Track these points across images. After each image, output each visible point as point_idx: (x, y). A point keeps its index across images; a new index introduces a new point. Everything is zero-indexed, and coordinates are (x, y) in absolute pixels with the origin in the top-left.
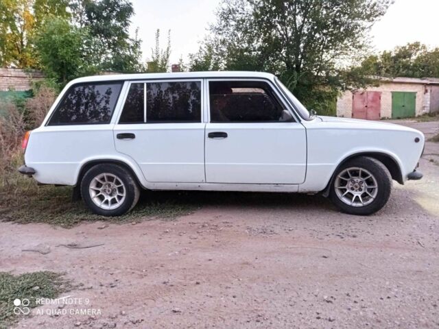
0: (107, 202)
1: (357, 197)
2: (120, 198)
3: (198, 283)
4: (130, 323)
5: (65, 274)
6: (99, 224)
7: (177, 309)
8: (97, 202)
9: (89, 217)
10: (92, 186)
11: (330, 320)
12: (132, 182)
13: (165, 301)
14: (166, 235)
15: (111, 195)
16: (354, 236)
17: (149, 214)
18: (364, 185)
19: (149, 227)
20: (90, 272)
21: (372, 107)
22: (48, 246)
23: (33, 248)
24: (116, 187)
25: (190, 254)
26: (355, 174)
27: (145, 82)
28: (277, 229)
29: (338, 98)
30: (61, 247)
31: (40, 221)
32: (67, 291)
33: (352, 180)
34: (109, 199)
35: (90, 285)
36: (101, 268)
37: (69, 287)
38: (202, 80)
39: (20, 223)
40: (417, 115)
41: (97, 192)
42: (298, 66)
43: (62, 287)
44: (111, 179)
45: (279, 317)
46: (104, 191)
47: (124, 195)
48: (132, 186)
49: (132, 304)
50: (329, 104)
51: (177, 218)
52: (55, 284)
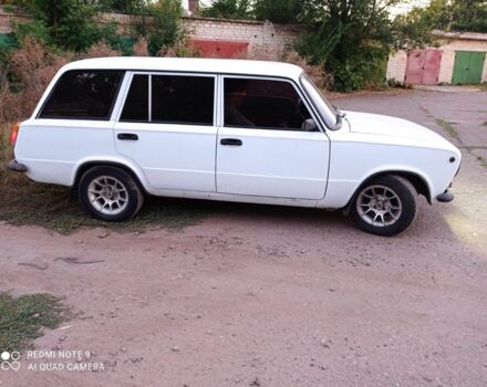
0: (107, 206)
1: (379, 217)
2: (122, 203)
3: (199, 317)
4: (130, 362)
5: (65, 298)
6: (99, 231)
7: (176, 348)
8: (96, 205)
9: (88, 221)
10: (91, 189)
11: (323, 369)
12: (136, 188)
13: (166, 337)
14: (170, 253)
15: (112, 199)
16: (368, 265)
17: (153, 222)
18: (388, 204)
19: (153, 239)
20: (91, 297)
21: (429, 69)
22: (45, 261)
23: (29, 262)
24: (118, 190)
25: (194, 279)
26: (380, 191)
27: (150, 73)
28: (289, 251)
29: (390, 56)
30: (59, 261)
31: (34, 223)
32: (68, 320)
33: (376, 198)
34: (110, 203)
35: (91, 314)
36: (102, 292)
37: (70, 316)
38: (215, 76)
39: (13, 224)
40: (482, 81)
41: (97, 195)
42: (345, 13)
43: (62, 314)
44: (112, 182)
45: (275, 362)
46: (105, 194)
47: (127, 200)
48: (135, 191)
49: (131, 339)
50: (379, 63)
51: (185, 229)
52: (55, 310)
